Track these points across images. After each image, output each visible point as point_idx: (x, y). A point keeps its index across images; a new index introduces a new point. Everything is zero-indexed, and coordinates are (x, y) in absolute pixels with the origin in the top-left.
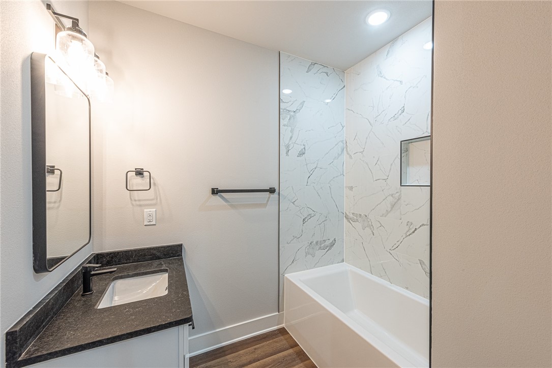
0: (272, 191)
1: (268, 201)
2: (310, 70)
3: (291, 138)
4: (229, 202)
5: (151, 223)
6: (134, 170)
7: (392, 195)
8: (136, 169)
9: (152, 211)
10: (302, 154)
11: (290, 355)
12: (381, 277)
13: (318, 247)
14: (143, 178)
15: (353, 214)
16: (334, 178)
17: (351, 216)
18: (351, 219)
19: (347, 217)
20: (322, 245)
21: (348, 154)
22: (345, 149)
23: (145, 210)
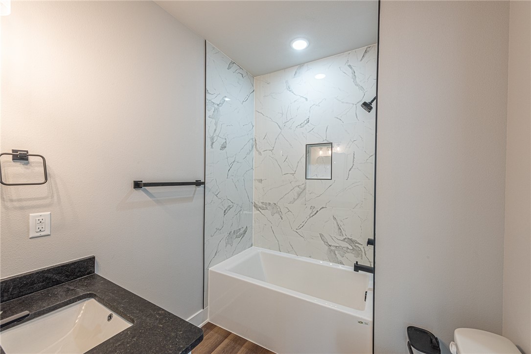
0: (198, 183)
1: (194, 194)
2: (230, 68)
3: (215, 130)
4: (155, 197)
5: (42, 234)
6: (11, 152)
7: (298, 186)
8: (13, 151)
9: (44, 215)
10: (223, 147)
11: (228, 345)
12: (289, 252)
13: (235, 236)
14: (28, 166)
15: (262, 203)
16: (247, 171)
17: (261, 205)
18: (260, 207)
19: (256, 206)
20: (238, 234)
21: (257, 150)
22: (254, 146)
23: (30, 214)
